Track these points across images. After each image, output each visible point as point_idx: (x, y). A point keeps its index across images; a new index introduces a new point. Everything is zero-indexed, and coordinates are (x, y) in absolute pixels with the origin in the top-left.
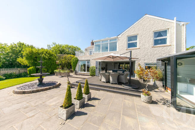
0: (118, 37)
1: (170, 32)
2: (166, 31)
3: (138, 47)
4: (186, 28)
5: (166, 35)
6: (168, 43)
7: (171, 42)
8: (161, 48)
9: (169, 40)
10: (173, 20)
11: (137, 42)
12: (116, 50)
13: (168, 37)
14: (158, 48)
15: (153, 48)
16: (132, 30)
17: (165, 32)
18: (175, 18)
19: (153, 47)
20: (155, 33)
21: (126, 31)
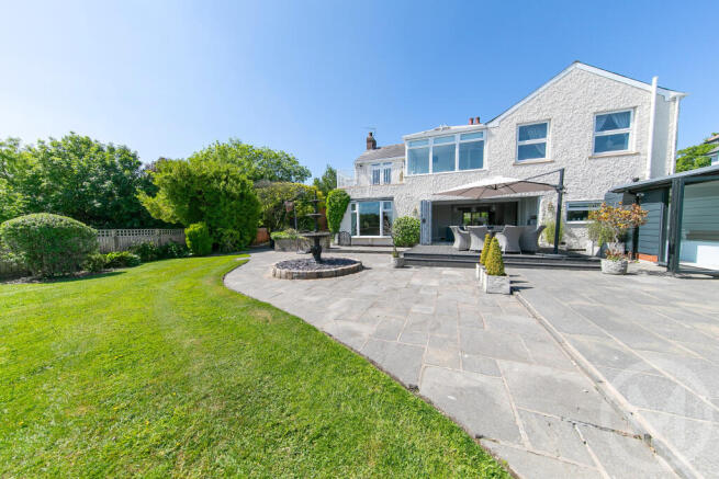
0: (490, 125)
1: (640, 117)
2: (629, 113)
3: (548, 157)
4: (679, 108)
5: (628, 126)
6: (632, 147)
7: (640, 143)
8: (612, 161)
9: (635, 139)
10: (650, 84)
11: (544, 144)
12: (481, 166)
13: (633, 130)
14: (606, 160)
15: (592, 161)
16: (532, 106)
17: (624, 117)
18: (655, 80)
19: (590, 158)
20: (599, 118)
21: (513, 109)
